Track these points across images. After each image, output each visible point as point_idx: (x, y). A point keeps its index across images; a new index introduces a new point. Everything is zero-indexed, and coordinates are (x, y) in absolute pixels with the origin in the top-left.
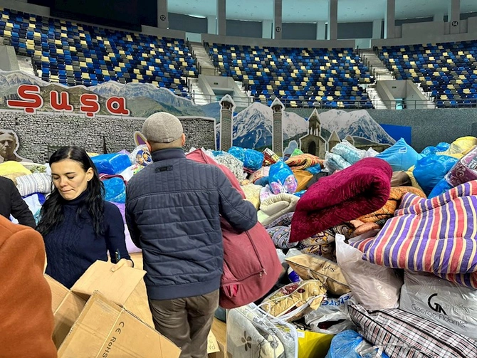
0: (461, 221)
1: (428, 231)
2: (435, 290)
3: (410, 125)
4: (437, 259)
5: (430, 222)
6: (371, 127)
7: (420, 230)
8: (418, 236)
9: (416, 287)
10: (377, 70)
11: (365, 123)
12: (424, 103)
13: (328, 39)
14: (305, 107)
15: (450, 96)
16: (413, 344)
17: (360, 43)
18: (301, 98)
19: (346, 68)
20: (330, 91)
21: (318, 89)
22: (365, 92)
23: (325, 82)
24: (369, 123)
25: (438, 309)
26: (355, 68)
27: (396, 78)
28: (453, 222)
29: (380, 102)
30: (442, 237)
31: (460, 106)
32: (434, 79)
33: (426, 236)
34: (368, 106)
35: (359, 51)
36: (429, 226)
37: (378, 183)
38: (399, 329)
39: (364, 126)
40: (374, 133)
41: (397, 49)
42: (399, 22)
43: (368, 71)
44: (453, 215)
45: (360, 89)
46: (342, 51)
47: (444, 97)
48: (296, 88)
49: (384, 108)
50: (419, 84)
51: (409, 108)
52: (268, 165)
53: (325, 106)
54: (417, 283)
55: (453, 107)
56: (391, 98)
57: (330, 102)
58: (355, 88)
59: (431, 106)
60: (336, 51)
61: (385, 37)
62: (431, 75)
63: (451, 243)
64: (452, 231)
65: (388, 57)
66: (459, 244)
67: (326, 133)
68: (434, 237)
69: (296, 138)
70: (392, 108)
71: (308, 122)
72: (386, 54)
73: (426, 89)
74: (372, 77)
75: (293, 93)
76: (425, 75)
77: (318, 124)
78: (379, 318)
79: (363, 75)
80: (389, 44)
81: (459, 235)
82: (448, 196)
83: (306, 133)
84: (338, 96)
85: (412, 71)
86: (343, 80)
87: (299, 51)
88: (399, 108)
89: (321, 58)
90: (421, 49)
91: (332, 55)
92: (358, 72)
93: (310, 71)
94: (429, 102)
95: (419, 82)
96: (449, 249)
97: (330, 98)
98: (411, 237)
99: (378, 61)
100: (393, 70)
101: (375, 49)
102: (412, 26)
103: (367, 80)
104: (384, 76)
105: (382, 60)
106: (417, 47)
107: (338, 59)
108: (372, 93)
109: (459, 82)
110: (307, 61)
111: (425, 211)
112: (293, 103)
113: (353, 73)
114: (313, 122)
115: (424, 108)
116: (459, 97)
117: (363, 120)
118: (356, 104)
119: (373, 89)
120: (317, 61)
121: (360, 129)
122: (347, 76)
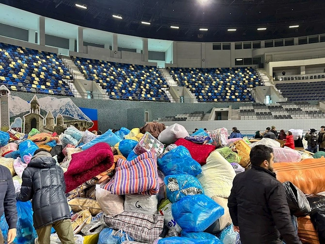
0: (144, 170)
1: (134, 176)
2: (138, 200)
3: (97, 108)
4: (139, 187)
5: (134, 172)
6: (74, 109)
7: (131, 176)
8: (131, 179)
9: (130, 200)
10: (75, 72)
11: (70, 106)
12: (104, 96)
13: (39, 43)
14: (24, 92)
15: (116, 93)
16: (133, 223)
17: (61, 51)
18: (20, 84)
19: (53, 67)
20: (42, 82)
21: (33, 79)
22: (67, 85)
23: (38, 75)
24: (73, 107)
25: (140, 206)
26: (59, 68)
27: (86, 78)
28: (142, 171)
29: (78, 93)
30: (139, 178)
31: (121, 99)
32: (107, 82)
33: (134, 179)
34: (70, 95)
35: (61, 57)
36: (134, 174)
37: (109, 157)
38: (127, 219)
39: (69, 108)
40: (76, 113)
41: (85, 60)
42: (86, 44)
43: (68, 71)
44: (141, 168)
45: (64, 82)
46: (49, 54)
47: (113, 94)
48: (15, 76)
49: (80, 97)
50: (100, 84)
51: (95, 98)
52: (13, 142)
53: (40, 92)
54: (131, 199)
55: (118, 99)
56: (85, 91)
57: (44, 89)
58: (60, 82)
59: (107, 98)
60: (45, 54)
61: (78, 51)
62: (105, 80)
63: (143, 179)
64: (142, 175)
65: (80, 64)
66: (146, 180)
67: (43, 113)
68: (137, 178)
69: (21, 115)
70: (85, 97)
71: (30, 104)
72: (79, 62)
73: (103, 87)
74: (71, 76)
75: (13, 80)
76: (102, 79)
77: (37, 106)
78: (119, 218)
79: (65, 73)
80: (80, 56)
81: (145, 176)
82: (137, 160)
83: (29, 112)
84: (49, 86)
85: (95, 75)
86: (52, 75)
87: (14, 48)
88: (89, 97)
89: (34, 56)
90: (99, 63)
91: (42, 56)
92: (61, 71)
93: (26, 65)
94: (106, 96)
95: (99, 83)
96: (143, 182)
97: (43, 87)
98: (128, 180)
99: (75, 66)
100: (84, 73)
101: (71, 58)
102: (93, 48)
103: (68, 77)
104: (79, 77)
105: (77, 65)
106: (97, 61)
107: (47, 59)
108: (72, 86)
109: (120, 85)
110: (22, 56)
111: (129, 167)
112: (14, 88)
113: (58, 71)
114: (34, 105)
115: (104, 99)
116: (120, 94)
117: (68, 104)
118: (62, 93)
119: (72, 84)
120: (30, 58)
121: (67, 110)
122: (54, 72)
